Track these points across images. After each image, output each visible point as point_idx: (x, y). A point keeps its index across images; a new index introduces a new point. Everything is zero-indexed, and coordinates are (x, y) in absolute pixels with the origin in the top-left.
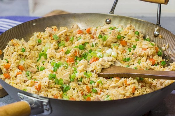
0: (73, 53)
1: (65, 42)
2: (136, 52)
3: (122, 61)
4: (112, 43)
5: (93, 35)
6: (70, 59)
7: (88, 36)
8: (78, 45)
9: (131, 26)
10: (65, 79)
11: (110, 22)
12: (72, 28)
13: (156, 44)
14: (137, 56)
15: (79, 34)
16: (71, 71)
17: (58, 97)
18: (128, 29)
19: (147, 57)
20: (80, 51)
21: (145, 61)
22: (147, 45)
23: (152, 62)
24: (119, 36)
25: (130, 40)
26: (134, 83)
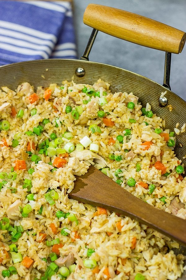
0: (23, 147)
1: (10, 119)
2: (132, 147)
3: (108, 158)
4: (89, 121)
5: (56, 106)
6: (19, 164)
7: (47, 104)
8: (31, 126)
9: (120, 96)
10: (13, 214)
11: (83, 73)
12: (20, 90)
13: (163, 120)
14: (133, 157)
15: (31, 103)
16: (23, 194)
17: (3, 259)
18: (116, 101)
19: (152, 158)
20: (36, 139)
21: (148, 167)
22: (150, 135)
23: (160, 171)
24: (101, 113)
25: (119, 118)
26: (134, 229)
